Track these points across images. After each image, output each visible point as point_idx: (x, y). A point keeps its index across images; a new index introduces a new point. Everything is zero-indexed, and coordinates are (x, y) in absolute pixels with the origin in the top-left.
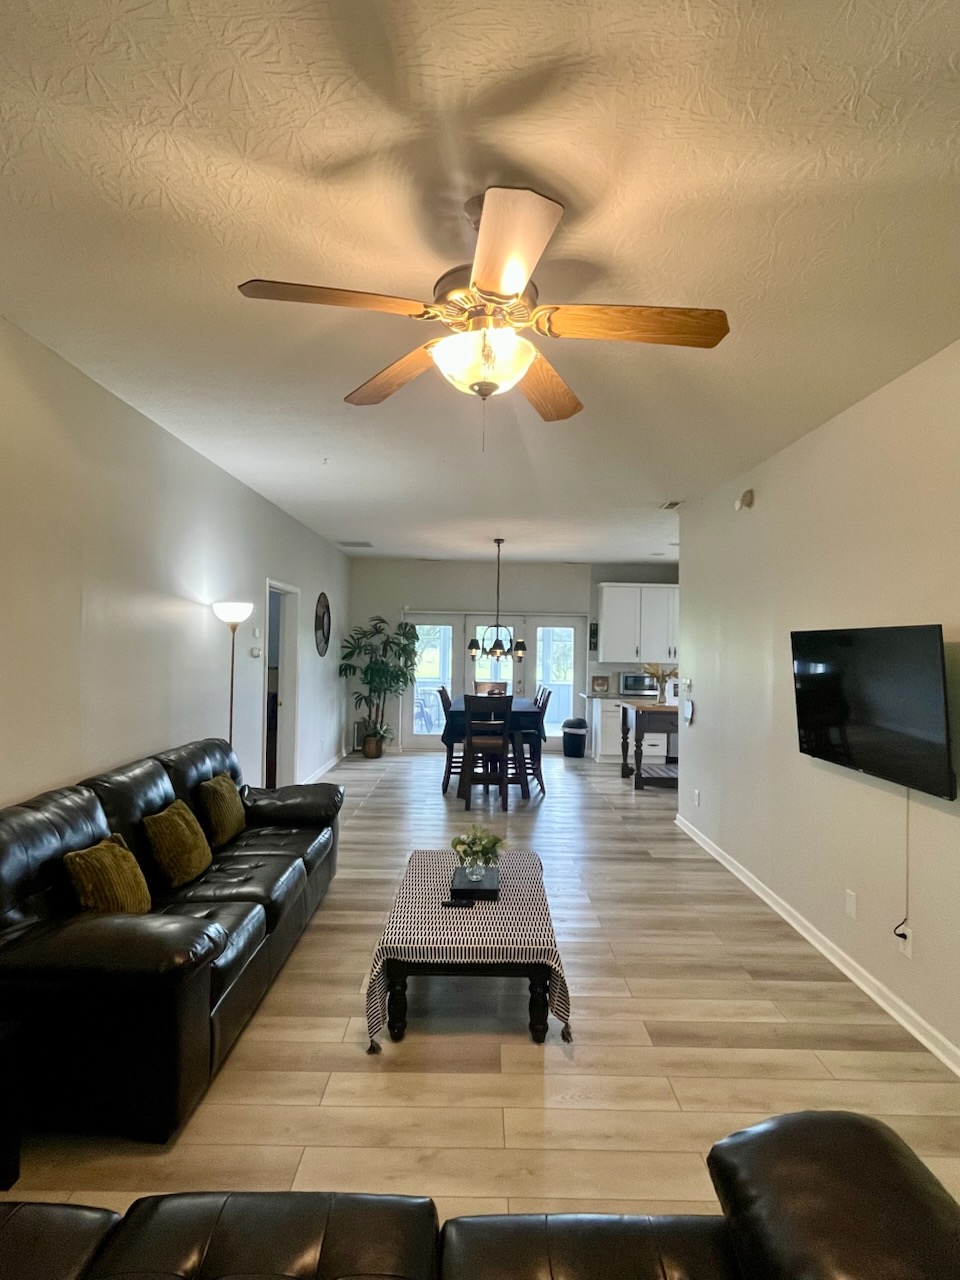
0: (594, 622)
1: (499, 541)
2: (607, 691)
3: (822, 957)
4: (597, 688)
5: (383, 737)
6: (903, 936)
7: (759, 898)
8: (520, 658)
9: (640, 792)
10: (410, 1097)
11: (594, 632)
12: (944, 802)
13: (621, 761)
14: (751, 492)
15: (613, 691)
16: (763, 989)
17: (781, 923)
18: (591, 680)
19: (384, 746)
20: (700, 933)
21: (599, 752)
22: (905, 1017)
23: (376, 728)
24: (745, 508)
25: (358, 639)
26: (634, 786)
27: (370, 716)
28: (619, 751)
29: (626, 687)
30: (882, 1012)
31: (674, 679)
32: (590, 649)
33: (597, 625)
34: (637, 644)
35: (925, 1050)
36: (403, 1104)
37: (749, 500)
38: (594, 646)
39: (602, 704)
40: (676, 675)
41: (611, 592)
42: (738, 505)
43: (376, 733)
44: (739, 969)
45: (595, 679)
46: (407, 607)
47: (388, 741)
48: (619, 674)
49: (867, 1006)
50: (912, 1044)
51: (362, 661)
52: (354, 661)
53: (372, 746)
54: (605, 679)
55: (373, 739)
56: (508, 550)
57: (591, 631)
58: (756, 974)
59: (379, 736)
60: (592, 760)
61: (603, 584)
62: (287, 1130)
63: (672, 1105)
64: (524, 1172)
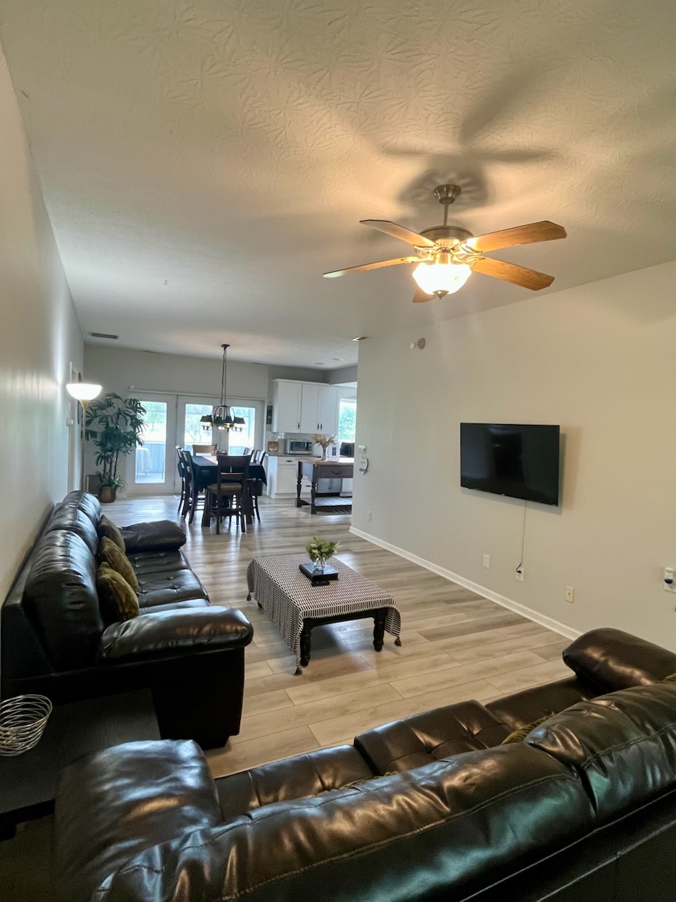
0: (270, 405)
1: (225, 346)
2: (278, 451)
3: (468, 590)
4: (271, 449)
5: (117, 486)
6: (520, 572)
7: (421, 567)
9: (314, 516)
10: (339, 690)
11: (270, 412)
12: (553, 507)
13: (296, 496)
14: (424, 340)
15: (282, 451)
16: (455, 608)
17: (439, 578)
18: (267, 444)
19: (117, 493)
20: (409, 587)
21: (275, 490)
22: (517, 608)
23: (110, 478)
24: (417, 348)
25: (95, 410)
26: (310, 511)
27: (105, 471)
28: (296, 491)
29: (291, 449)
30: (506, 609)
31: (331, 444)
32: (267, 423)
33: (272, 407)
34: (299, 421)
35: (531, 621)
36: (337, 694)
37: (421, 344)
38: (270, 421)
39: (278, 460)
40: (332, 442)
41: (283, 385)
42: (412, 346)
43: (110, 483)
44: (439, 601)
45: (270, 443)
46: (132, 387)
47: (119, 488)
48: (287, 440)
49: (499, 608)
50: (524, 620)
51: (98, 427)
52: (93, 427)
53: (108, 493)
54: (276, 444)
55: (109, 488)
56: (232, 353)
57: (268, 410)
58: (448, 602)
59: (114, 486)
60: (269, 497)
61: (278, 380)
62: (289, 720)
63: (457, 664)
64: (421, 706)
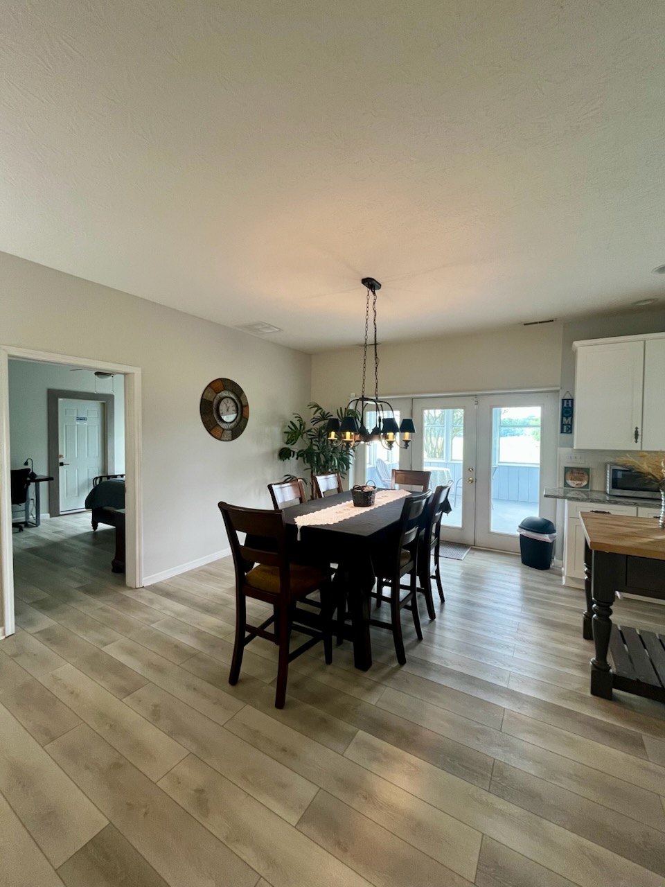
0: (568, 397)
2: (587, 486)
4: (571, 484)
8: (407, 442)
11: (568, 410)
15: (597, 485)
18: (562, 472)
29: (615, 485)
32: (563, 431)
33: (572, 400)
34: (637, 424)
38: (567, 428)
39: (569, 508)
45: (569, 469)
48: (606, 465)
54: (584, 471)
57: (564, 408)
